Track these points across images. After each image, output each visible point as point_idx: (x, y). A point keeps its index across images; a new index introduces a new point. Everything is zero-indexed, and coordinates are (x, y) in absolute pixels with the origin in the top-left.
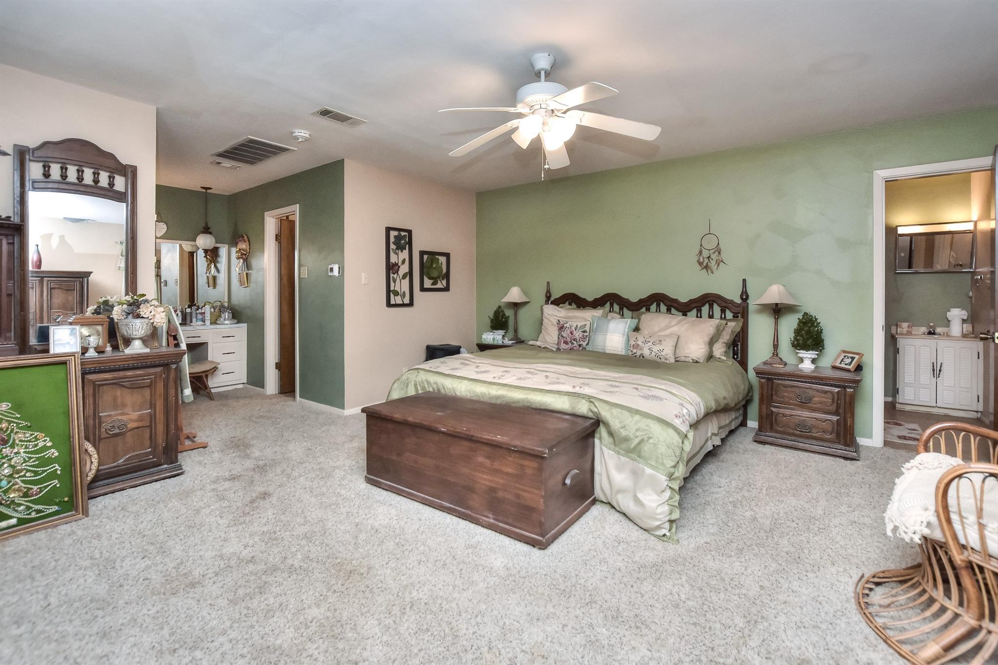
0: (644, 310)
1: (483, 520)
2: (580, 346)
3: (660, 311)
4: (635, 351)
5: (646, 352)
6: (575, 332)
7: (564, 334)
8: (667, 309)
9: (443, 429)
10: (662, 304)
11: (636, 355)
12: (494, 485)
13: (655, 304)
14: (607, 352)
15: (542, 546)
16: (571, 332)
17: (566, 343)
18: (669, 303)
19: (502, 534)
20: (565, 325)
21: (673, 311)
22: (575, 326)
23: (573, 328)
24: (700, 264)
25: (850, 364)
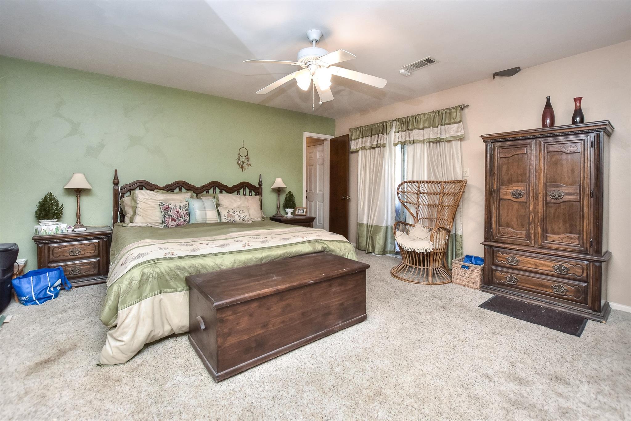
0: (205, 192)
1: (335, 328)
2: (185, 221)
3: (215, 193)
4: (229, 219)
5: (237, 219)
6: (180, 211)
7: (171, 213)
8: (220, 191)
9: (311, 282)
10: (217, 188)
11: (231, 221)
12: (341, 302)
13: (212, 189)
14: (208, 222)
15: (364, 319)
16: (177, 211)
17: (173, 220)
18: (221, 188)
19: (349, 327)
20: (170, 206)
21: (224, 192)
22: (178, 206)
23: (178, 208)
24: (239, 164)
25: (303, 212)
